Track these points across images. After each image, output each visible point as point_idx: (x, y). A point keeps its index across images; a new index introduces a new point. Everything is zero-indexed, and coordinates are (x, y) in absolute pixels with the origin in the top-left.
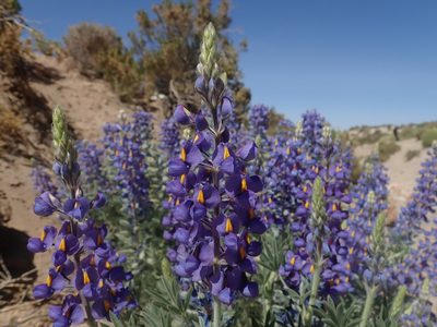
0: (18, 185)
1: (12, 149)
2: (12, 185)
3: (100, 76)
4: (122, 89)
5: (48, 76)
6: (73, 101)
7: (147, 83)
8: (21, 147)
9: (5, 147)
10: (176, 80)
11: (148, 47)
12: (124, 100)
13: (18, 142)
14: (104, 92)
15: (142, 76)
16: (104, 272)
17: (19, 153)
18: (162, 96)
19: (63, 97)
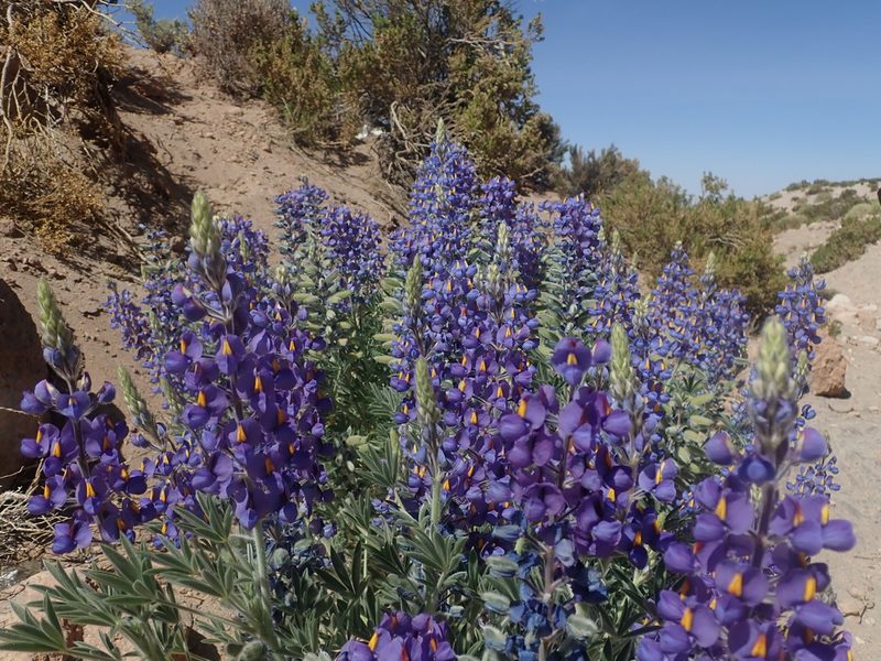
0: (97, 314)
1: (87, 246)
2: (86, 314)
3: (257, 93)
4: (297, 119)
5: (158, 97)
6: (203, 146)
7: (347, 106)
8: (104, 242)
9: (74, 243)
10: (404, 101)
11: (349, 33)
12: (301, 141)
13: (97, 232)
14: (264, 126)
15: (337, 95)
16: (118, 483)
17: (100, 253)
18: (378, 132)
19: (184, 140)
